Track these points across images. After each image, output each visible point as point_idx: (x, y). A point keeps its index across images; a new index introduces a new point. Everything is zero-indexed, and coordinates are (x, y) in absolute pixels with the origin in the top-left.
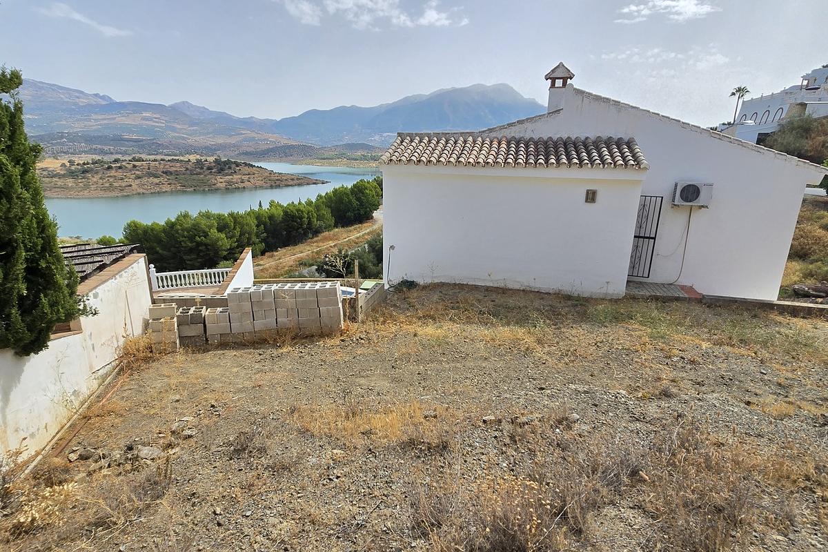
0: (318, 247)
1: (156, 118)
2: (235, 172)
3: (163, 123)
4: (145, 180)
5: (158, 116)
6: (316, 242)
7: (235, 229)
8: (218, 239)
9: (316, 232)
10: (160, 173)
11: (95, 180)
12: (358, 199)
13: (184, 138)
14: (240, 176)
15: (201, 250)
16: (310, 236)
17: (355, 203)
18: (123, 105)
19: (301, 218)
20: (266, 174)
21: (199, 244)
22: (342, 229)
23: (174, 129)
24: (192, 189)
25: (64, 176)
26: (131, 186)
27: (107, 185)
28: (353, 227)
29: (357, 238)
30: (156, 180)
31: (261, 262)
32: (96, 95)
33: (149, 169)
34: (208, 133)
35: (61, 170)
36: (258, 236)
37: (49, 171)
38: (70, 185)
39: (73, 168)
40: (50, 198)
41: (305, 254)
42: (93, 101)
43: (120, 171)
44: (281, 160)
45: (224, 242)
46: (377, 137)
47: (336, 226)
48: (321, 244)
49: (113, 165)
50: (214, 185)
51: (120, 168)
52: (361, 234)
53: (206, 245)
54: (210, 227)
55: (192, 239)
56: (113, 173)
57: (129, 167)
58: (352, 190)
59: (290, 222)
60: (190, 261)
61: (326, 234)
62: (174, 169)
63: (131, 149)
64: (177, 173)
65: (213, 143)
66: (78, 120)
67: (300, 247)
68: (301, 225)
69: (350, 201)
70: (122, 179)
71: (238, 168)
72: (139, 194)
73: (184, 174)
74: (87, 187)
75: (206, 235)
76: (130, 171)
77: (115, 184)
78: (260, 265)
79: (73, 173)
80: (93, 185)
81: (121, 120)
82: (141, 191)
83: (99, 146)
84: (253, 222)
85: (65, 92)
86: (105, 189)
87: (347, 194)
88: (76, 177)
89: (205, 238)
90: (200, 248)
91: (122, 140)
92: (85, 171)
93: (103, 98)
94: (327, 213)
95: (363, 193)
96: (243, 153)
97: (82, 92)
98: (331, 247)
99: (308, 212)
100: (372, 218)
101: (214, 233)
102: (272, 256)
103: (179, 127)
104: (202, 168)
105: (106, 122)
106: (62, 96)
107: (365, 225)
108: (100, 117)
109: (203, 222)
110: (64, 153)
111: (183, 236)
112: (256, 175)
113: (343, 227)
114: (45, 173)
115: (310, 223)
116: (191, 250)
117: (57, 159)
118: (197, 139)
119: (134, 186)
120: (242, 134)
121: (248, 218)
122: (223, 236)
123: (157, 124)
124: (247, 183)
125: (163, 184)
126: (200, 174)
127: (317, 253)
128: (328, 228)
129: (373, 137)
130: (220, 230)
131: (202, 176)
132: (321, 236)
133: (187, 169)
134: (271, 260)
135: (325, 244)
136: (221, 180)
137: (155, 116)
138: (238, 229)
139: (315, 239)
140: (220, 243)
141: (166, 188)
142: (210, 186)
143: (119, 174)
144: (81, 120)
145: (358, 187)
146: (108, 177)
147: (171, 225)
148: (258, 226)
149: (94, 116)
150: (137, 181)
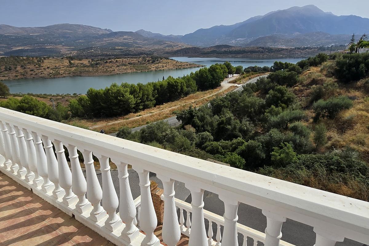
0: (185, 103)
1: (129, 38)
2: (160, 62)
3: (132, 40)
4: (121, 67)
5: (130, 37)
6: (185, 100)
7: (140, 92)
8: (129, 98)
9: (186, 94)
10: (127, 64)
11: (100, 68)
12: (212, 75)
13: (140, 47)
14: (162, 64)
15: (121, 104)
16: (182, 96)
17: (210, 77)
18: (116, 33)
19: (177, 86)
20: (175, 63)
21: (120, 101)
22: (202, 92)
23: (136, 43)
24: (140, 71)
25: (89, 66)
26: (114, 70)
27: (105, 70)
28: (208, 91)
29: (208, 98)
30: (125, 67)
31: (153, 111)
32: (106, 29)
33: (123, 62)
34: (151, 44)
35: (88, 64)
36: (153, 96)
37: (84, 64)
38: (91, 70)
39: (93, 63)
40: (83, 76)
41: (176, 107)
42: (104, 32)
43: (111, 63)
44: (183, 56)
45: (132, 100)
46: (233, 41)
47: (198, 90)
48: (187, 101)
49: (108, 61)
50: (150, 69)
51: (111, 62)
52: (211, 95)
53: (123, 101)
54: (126, 92)
55: (116, 98)
56: (108, 64)
57: (115, 62)
58: (209, 70)
59: (171, 88)
60: (116, 110)
61: (191, 95)
62: (133, 62)
63: (118, 53)
64: (134, 64)
65: (153, 49)
66: (98, 41)
67: (176, 102)
68: (177, 90)
69: (207, 76)
70: (111, 67)
71: (162, 60)
72: (117, 74)
73: (137, 64)
74: (97, 71)
75: (123, 96)
76: (115, 63)
77: (108, 70)
78: (152, 113)
79: (92, 65)
80: (99, 70)
81: (115, 40)
82: (118, 72)
83: (105, 53)
84: (151, 89)
85: (94, 29)
86: (104, 72)
87: (206, 72)
88: (93, 67)
89: (123, 97)
90: (121, 103)
91: (115, 49)
92: (97, 64)
93: (109, 30)
94: (194, 83)
95: (215, 71)
96: (166, 53)
97: (100, 29)
98: (192, 103)
99: (181, 83)
100: (220, 86)
101: (128, 95)
102: (159, 108)
103: (139, 42)
104: (145, 61)
105: (109, 41)
106: (93, 31)
107: (214, 90)
108: (107, 39)
109: (122, 89)
110: (92, 56)
111: (112, 97)
112: (170, 63)
113: (202, 91)
114: (82, 65)
115: (182, 89)
116: (116, 104)
117: (87, 59)
118: (146, 47)
119: (116, 70)
120: (166, 43)
121: (149, 86)
122: (132, 96)
123: (129, 41)
124: (165, 67)
125: (128, 69)
126: (144, 64)
127: (183, 107)
128: (194, 91)
129: (231, 41)
130: (131, 93)
131: (145, 65)
132: (188, 96)
133: (139, 61)
134: (158, 110)
135: (189, 101)
136: (153, 66)
137: (129, 37)
138: (141, 93)
139: (185, 98)
140: (130, 101)
141: (129, 71)
142: (148, 69)
143: (110, 65)
144: (99, 41)
145: (213, 68)
146: (106, 66)
147: (108, 90)
148: (154, 90)
149: (104, 39)
150: (117, 68)
